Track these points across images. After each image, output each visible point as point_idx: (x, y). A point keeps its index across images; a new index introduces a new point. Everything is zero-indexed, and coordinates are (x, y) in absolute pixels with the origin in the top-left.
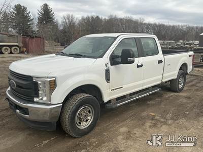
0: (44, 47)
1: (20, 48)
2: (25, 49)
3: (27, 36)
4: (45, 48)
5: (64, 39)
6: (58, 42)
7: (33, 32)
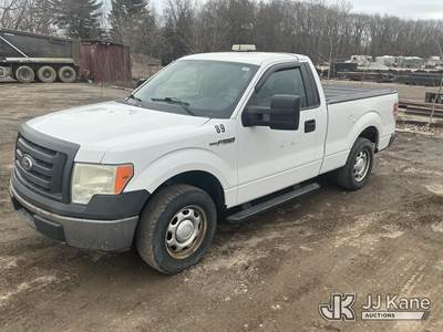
0: (129, 68)
1: (76, 69)
2: (89, 72)
3: (92, 43)
4: (133, 70)
5: (168, 49)
6: (157, 57)
7: (101, 32)
